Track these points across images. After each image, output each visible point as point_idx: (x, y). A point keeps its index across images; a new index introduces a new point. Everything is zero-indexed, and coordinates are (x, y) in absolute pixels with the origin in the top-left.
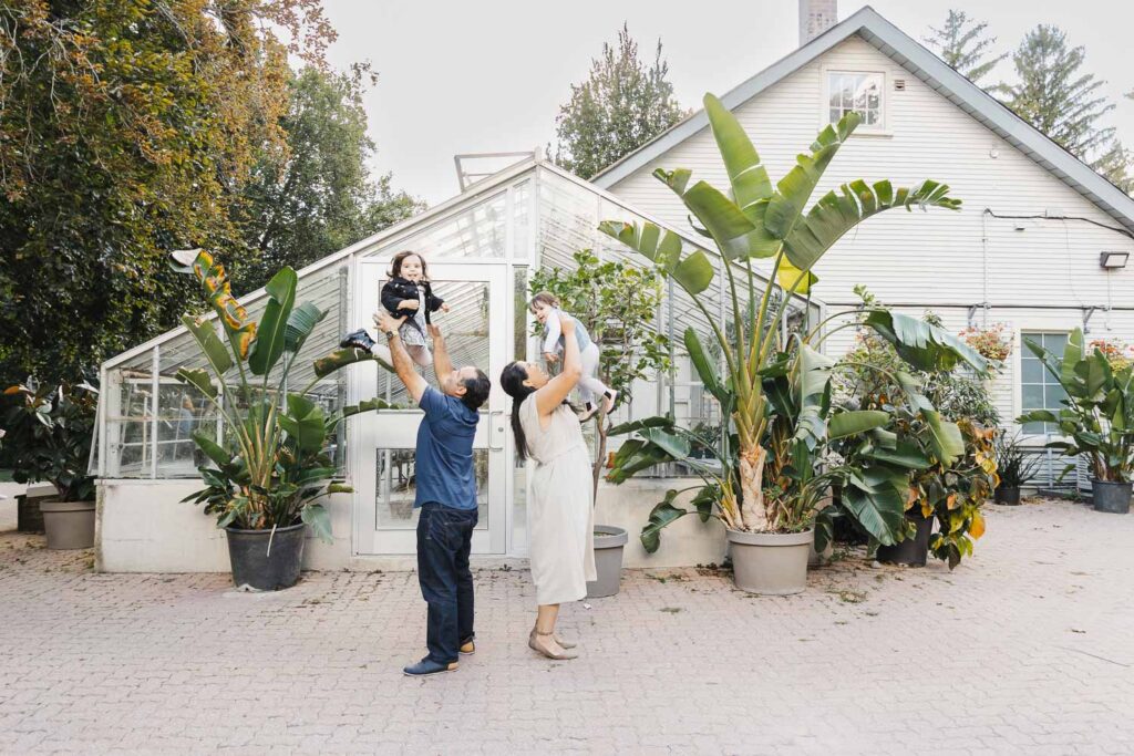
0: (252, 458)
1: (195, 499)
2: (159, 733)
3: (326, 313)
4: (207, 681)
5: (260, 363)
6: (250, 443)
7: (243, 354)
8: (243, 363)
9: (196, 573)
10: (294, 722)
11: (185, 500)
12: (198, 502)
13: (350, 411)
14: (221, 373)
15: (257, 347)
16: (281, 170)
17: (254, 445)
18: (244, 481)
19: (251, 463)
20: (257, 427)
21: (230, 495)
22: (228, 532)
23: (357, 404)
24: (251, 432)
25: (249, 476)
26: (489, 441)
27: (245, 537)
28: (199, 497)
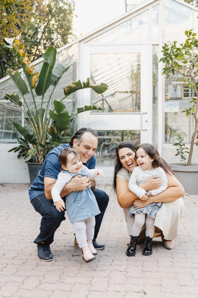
0: (38, 132)
1: (14, 151)
2: (9, 234)
3: (68, 68)
4: (26, 218)
5: (40, 90)
6: (36, 126)
7: (33, 86)
8: (33, 89)
9: (15, 184)
10: (66, 233)
11: (10, 151)
12: (15, 152)
13: (80, 110)
14: (24, 94)
15: (39, 83)
16: (39, 30)
17: (38, 127)
18: (34, 142)
19: (37, 135)
20: (40, 119)
21: (28, 148)
22: (28, 164)
23: (84, 107)
24: (37, 121)
25: (36, 140)
26: (141, 126)
27: (35, 166)
28: (15, 149)
